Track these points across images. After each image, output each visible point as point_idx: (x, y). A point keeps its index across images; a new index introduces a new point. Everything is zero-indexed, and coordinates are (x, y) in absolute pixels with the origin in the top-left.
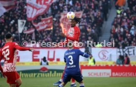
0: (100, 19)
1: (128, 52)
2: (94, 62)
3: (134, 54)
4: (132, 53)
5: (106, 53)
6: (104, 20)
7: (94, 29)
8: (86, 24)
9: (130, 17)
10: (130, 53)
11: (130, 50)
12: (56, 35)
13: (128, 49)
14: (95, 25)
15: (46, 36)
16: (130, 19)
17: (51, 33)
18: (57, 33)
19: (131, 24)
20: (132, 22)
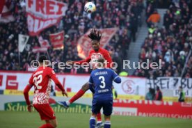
0: (126, 38)
1: (161, 84)
3: (168, 87)
4: (165, 86)
7: (118, 52)
9: (166, 39)
10: (163, 86)
11: (163, 82)
12: (67, 57)
13: (161, 80)
14: (120, 47)
15: (54, 58)
16: (166, 41)
17: (60, 55)
18: (69, 55)
19: (166, 48)
20: (168, 45)
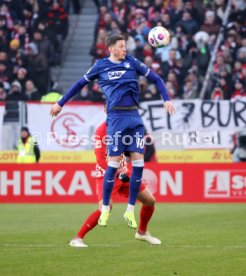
0: (56, 6)
1: (151, 119)
2: (37, 151)
3: (169, 127)
4: (163, 122)
5: (77, 121)
6: (71, 10)
7: (38, 42)
8: (10, 24)
9: (158, 1)
10: (157, 124)
11: (156, 113)
13: (150, 107)
14: (41, 27)
16: (158, 9)
20: (165, 17)
